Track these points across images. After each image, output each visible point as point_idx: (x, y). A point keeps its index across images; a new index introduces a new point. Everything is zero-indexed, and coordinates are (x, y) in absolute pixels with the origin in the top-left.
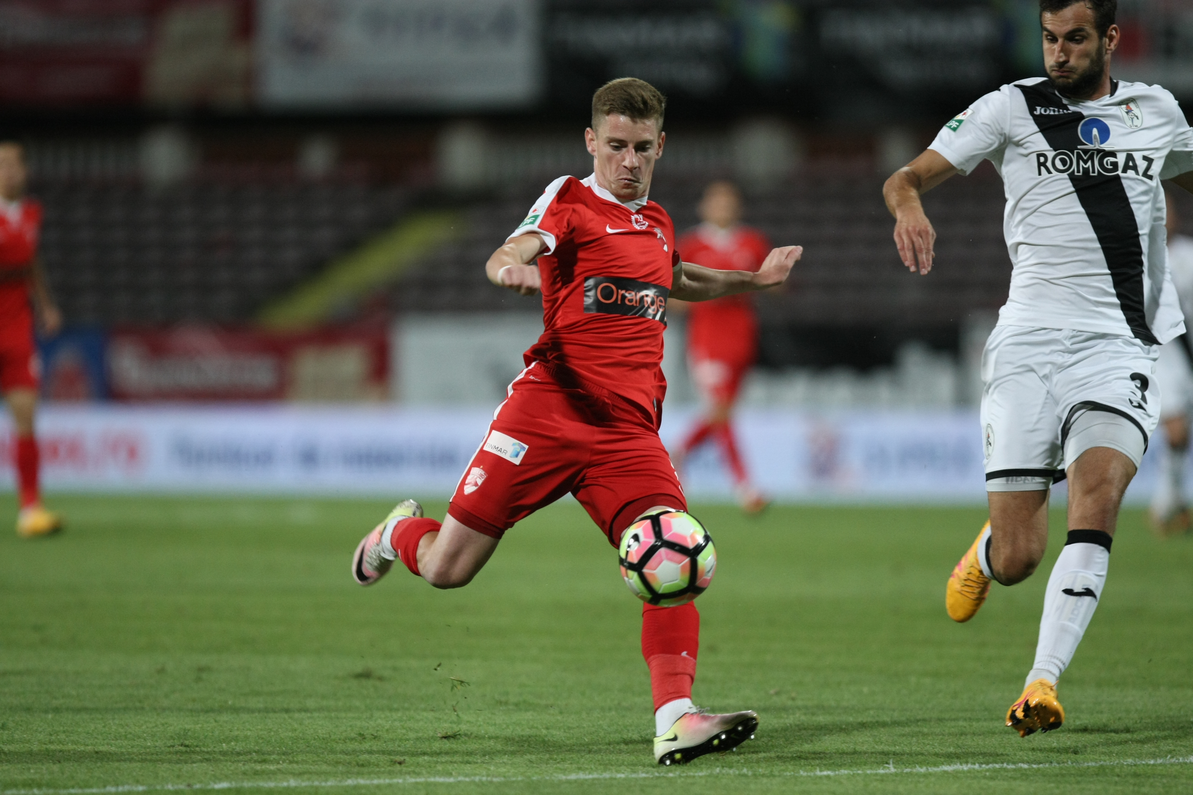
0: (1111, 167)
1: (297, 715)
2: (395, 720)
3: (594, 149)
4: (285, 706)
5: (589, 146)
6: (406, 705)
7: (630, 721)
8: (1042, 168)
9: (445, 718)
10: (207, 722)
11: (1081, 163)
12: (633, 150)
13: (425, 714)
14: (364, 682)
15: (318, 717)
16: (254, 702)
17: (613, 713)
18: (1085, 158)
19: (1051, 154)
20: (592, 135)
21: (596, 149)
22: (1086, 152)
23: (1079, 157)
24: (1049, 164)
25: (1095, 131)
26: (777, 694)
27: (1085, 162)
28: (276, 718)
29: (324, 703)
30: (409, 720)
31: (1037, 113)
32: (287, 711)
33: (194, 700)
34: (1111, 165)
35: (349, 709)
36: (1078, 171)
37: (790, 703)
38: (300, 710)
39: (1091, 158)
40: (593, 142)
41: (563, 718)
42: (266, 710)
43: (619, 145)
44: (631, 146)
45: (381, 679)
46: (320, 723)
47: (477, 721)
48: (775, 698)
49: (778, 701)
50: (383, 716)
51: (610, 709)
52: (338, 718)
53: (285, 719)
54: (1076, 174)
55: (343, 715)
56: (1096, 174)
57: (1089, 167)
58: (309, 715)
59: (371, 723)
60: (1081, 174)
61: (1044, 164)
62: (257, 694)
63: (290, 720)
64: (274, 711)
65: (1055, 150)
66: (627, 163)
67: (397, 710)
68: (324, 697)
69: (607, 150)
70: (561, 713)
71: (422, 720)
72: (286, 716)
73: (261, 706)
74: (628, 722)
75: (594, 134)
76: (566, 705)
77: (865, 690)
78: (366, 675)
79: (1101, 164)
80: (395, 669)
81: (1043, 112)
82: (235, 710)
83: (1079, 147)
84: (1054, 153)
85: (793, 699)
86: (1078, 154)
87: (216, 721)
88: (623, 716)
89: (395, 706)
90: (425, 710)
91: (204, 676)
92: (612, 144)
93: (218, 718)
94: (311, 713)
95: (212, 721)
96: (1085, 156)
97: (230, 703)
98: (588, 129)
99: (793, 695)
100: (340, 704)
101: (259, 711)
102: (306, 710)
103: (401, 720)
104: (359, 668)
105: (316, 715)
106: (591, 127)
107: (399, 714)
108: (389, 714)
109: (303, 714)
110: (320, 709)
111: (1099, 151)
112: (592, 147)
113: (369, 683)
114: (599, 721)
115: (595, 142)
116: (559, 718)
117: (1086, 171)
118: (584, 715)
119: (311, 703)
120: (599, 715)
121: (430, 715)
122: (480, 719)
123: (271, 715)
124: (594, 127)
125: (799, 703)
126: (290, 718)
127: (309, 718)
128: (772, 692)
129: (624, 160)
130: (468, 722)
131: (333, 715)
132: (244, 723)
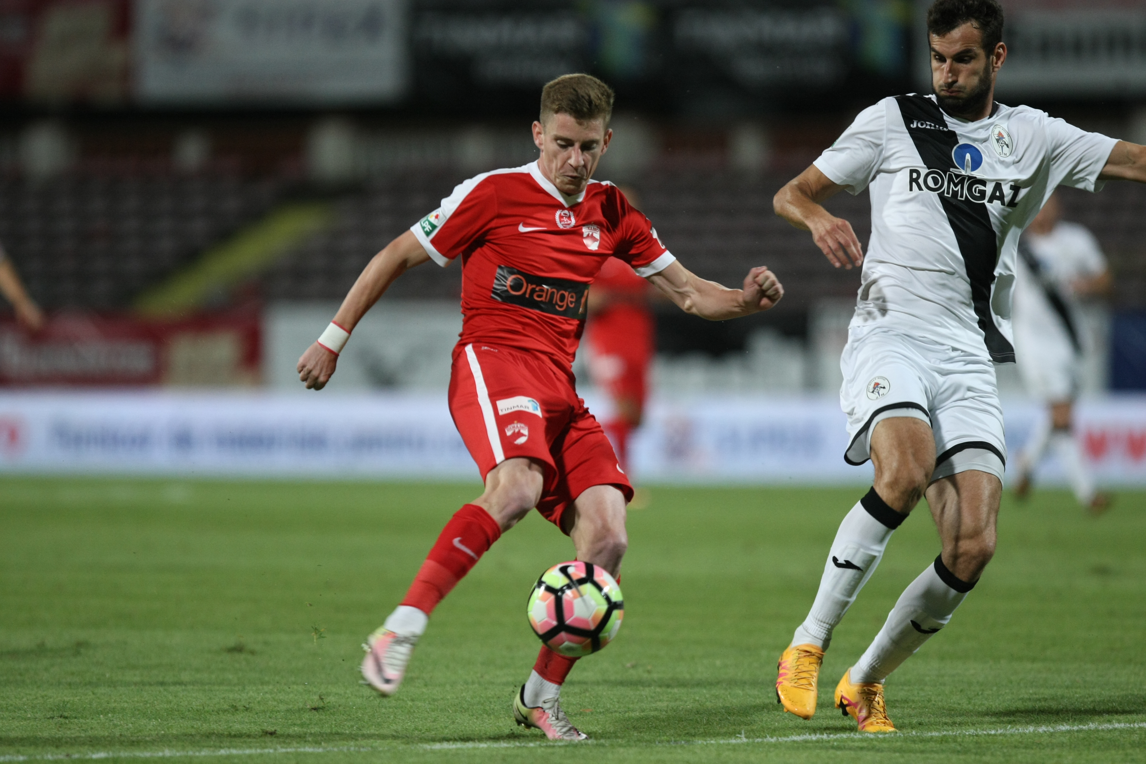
0: (979, 195)
1: (172, 688)
2: (266, 693)
3: (541, 142)
4: (161, 679)
5: (536, 139)
6: (277, 678)
7: (493, 693)
8: (914, 184)
9: (315, 689)
10: (86, 695)
11: (952, 185)
12: (579, 150)
13: (295, 687)
14: (237, 656)
15: (193, 689)
16: (131, 676)
17: (476, 685)
18: (956, 181)
19: (924, 171)
20: (540, 129)
21: (543, 142)
22: (957, 176)
23: (950, 180)
24: (921, 181)
25: (968, 156)
26: (634, 667)
27: (956, 185)
28: (152, 691)
29: (198, 676)
30: (280, 692)
31: (914, 126)
32: (162, 684)
33: (73, 674)
34: (978, 193)
35: (221, 683)
36: (948, 193)
37: (645, 676)
38: (175, 684)
39: (962, 182)
40: (540, 135)
41: (428, 690)
42: (143, 684)
43: (567, 143)
44: (577, 145)
45: (253, 653)
46: (194, 695)
47: (345, 693)
48: (632, 672)
49: (634, 674)
50: (254, 688)
51: (473, 683)
52: (212, 691)
53: (160, 692)
54: (946, 195)
55: (216, 687)
56: (963, 199)
57: (958, 190)
58: (183, 687)
59: (243, 695)
60: (950, 196)
61: (916, 180)
62: (134, 667)
63: (165, 693)
64: (150, 684)
65: (929, 168)
66: (572, 161)
67: (268, 683)
68: (197, 670)
69: (553, 147)
70: (426, 685)
71: (292, 692)
72: (161, 689)
73: (137, 679)
74: (490, 694)
75: (542, 129)
76: (431, 677)
77: (718, 663)
78: (238, 649)
79: (970, 189)
80: (266, 643)
81: (919, 125)
82: (112, 684)
83: (951, 169)
84: (927, 171)
85: (649, 672)
86: (950, 175)
87: (93, 694)
88: (486, 689)
89: (267, 679)
90: (294, 683)
91: (82, 650)
92: (559, 142)
93: (96, 691)
94: (185, 685)
95: (90, 693)
96: (956, 180)
97: (107, 675)
98: (536, 122)
99: (649, 668)
100: (213, 677)
101: (136, 684)
102: (181, 683)
103: (271, 693)
104: (232, 641)
105: (190, 687)
106: (539, 121)
107: (271, 687)
108: (260, 687)
109: (178, 686)
110: (193, 683)
111: (970, 178)
112: (539, 140)
113: (242, 656)
114: (462, 693)
115: (542, 136)
116: (424, 690)
117: (955, 193)
118: (448, 687)
119: (185, 677)
120: (462, 688)
121: (301, 688)
122: (348, 692)
123: (147, 688)
124: (541, 121)
125: (655, 676)
126: (165, 690)
127: (183, 690)
128: (628, 665)
129: (569, 158)
130: (336, 694)
131: (207, 687)
132: (121, 695)
